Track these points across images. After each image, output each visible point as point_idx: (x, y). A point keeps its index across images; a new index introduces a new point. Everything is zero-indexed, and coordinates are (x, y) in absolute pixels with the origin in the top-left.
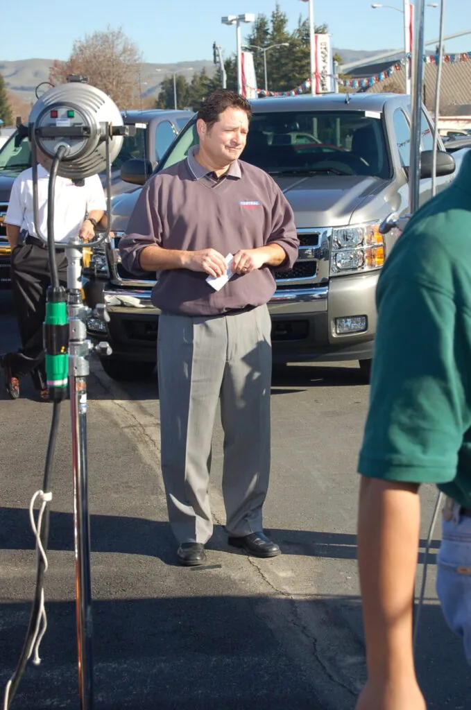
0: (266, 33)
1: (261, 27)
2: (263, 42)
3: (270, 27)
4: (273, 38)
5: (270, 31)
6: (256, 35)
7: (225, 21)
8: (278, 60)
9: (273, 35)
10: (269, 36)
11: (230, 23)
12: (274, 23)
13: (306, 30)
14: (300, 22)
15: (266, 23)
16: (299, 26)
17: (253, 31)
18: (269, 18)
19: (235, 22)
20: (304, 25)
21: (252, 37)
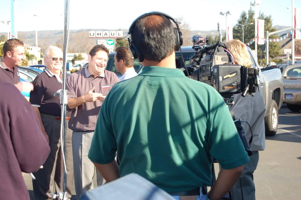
0: (246, 18)
1: (244, 16)
2: (244, 22)
3: (247, 16)
4: (249, 21)
5: (247, 18)
6: (241, 19)
7: (221, 13)
8: (250, 30)
9: (249, 19)
10: (247, 20)
11: (223, 15)
12: (249, 15)
13: (262, 17)
14: (260, 14)
15: (246, 14)
16: (259, 16)
17: (240, 18)
18: (247, 12)
19: (225, 14)
20: (262, 15)
21: (240, 20)
